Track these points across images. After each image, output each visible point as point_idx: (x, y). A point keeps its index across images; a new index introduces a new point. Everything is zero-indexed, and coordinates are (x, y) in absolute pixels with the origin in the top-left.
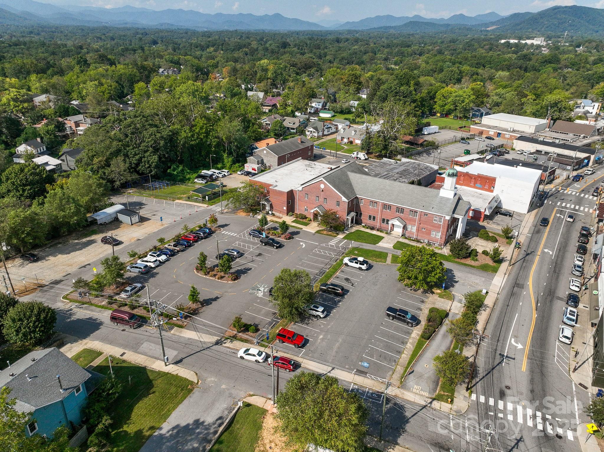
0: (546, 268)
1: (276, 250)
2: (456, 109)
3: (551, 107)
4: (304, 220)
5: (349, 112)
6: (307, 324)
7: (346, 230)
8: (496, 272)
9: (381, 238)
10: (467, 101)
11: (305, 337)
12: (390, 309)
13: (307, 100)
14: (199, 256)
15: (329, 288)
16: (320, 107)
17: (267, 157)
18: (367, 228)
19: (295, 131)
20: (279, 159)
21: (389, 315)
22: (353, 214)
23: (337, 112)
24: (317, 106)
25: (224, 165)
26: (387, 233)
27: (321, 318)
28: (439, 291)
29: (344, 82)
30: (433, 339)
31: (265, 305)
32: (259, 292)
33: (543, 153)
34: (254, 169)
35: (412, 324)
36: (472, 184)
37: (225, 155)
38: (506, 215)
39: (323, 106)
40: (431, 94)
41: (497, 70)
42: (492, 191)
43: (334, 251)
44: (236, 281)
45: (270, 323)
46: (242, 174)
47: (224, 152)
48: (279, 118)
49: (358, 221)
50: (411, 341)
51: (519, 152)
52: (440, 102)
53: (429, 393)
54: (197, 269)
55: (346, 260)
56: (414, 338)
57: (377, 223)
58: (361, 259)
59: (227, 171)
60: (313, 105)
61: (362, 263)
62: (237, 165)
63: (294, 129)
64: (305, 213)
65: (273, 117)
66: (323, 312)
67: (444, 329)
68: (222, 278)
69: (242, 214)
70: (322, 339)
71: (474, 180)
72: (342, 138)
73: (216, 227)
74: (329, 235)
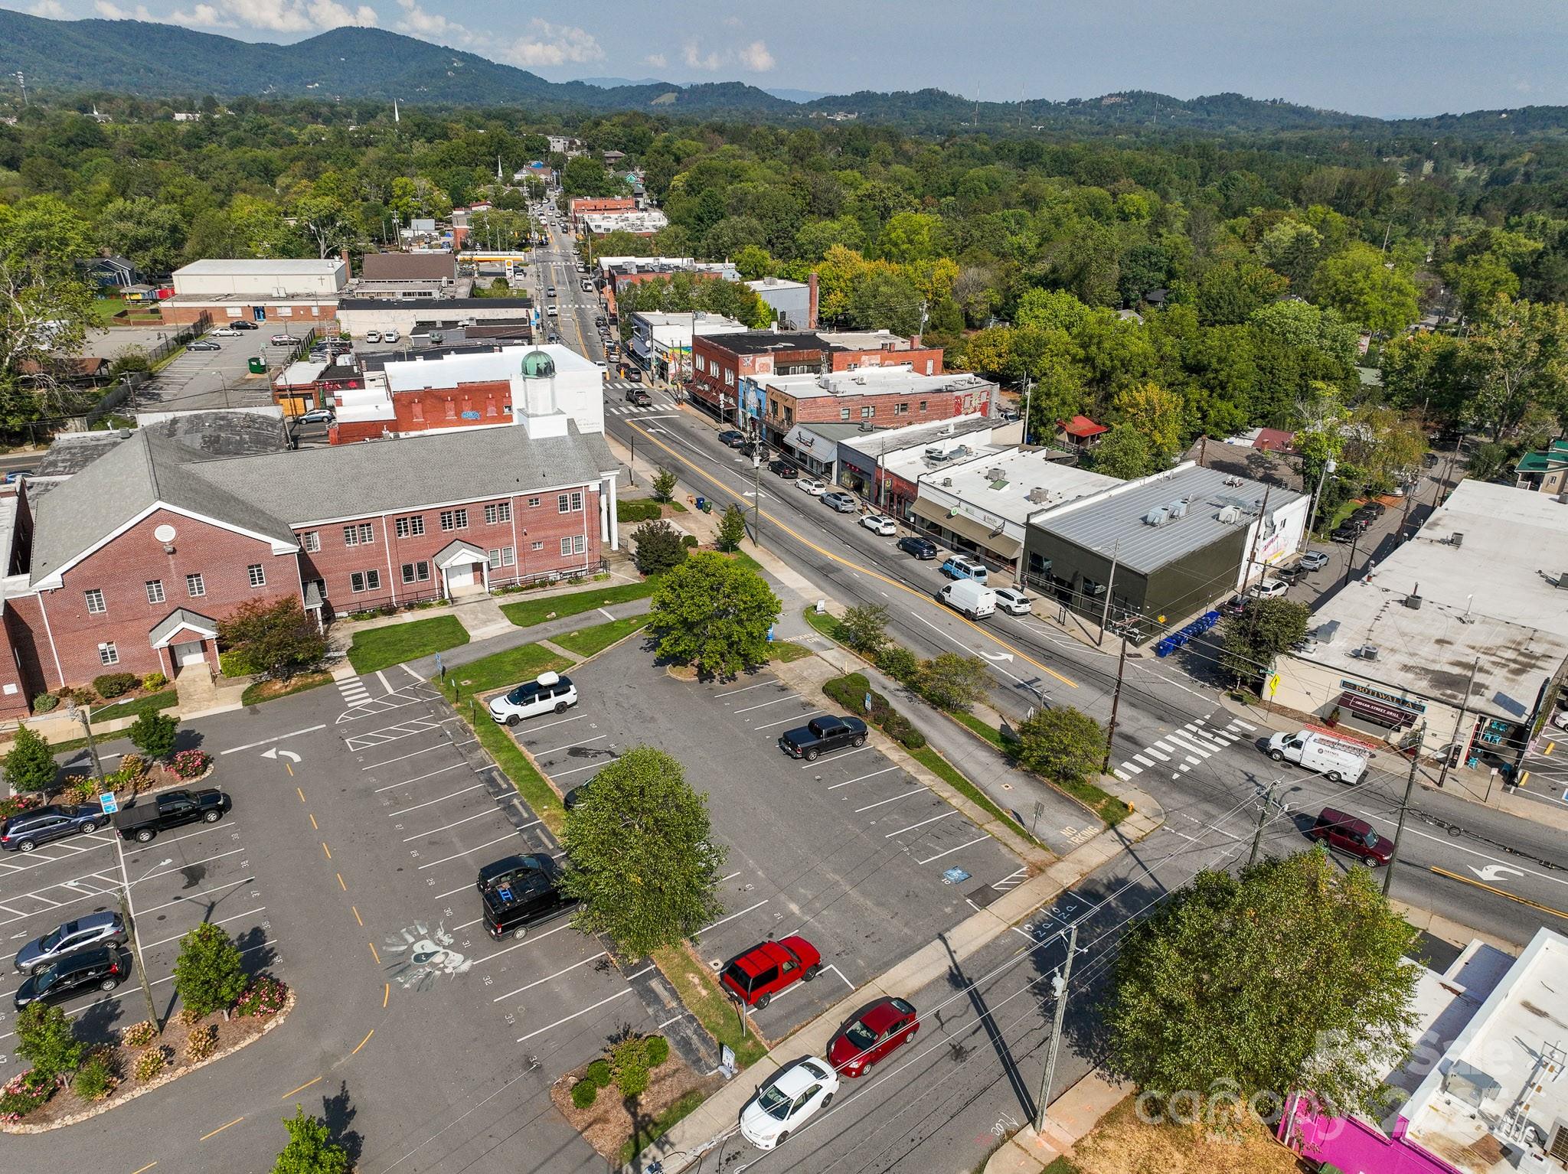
0: (802, 523)
1: (230, 821)
4: (136, 694)
6: (716, 912)
8: (761, 567)
9: (453, 621)
26: (443, 603)
32: (436, 959)
35: (863, 736)
43: (406, 713)
44: (291, 1002)
45: (648, 996)
49: (326, 611)
50: (909, 769)
53: (1088, 823)
55: (502, 708)
56: (903, 760)
58: (550, 678)
61: (560, 688)
67: (903, 710)
68: (210, 1039)
70: (808, 910)
71: (452, 405)
74: (306, 687)
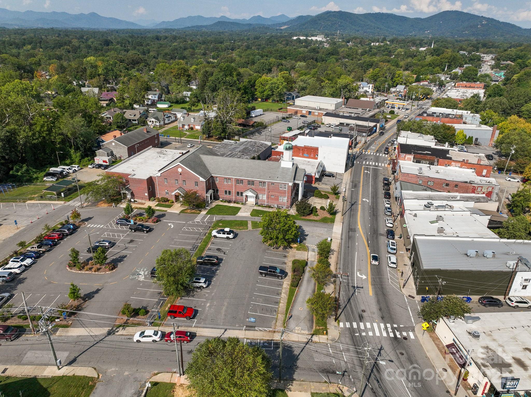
0: (367, 213)
1: (147, 234)
2: (273, 95)
3: (343, 89)
4: (167, 203)
5: (184, 102)
6: (193, 296)
7: (207, 206)
8: (334, 222)
9: (239, 209)
10: (281, 87)
11: (193, 308)
12: (261, 268)
13: (143, 93)
14: (70, 253)
15: (205, 260)
16: (156, 99)
17: (117, 148)
18: (225, 202)
19: (137, 122)
20: (129, 149)
21: (261, 273)
22: (211, 191)
23: (172, 103)
24: (154, 98)
25: (72, 160)
26: (242, 204)
27: (204, 288)
28: (295, 245)
29: (174, 76)
30: (301, 286)
31: (149, 286)
32: (140, 276)
33: (345, 125)
34: (104, 161)
35: (282, 277)
36: (301, 155)
37: (72, 151)
38: (330, 176)
39: (159, 98)
40: (252, 83)
41: (296, 61)
42: (317, 159)
43: (201, 226)
44: (114, 271)
45: (158, 303)
46: (93, 167)
47: (71, 147)
48: (118, 111)
49: (216, 197)
50: (283, 291)
51: (328, 126)
52: (259, 89)
53: (308, 330)
54: (69, 266)
55: (214, 233)
56: (285, 288)
57: (233, 197)
58: (227, 229)
59: (77, 166)
60: (150, 97)
61: (229, 233)
62: (86, 159)
63: (135, 120)
64: (167, 196)
65: (113, 111)
66: (205, 282)
67: (307, 275)
68: (98, 270)
69: (104, 206)
70: (210, 307)
71: (302, 151)
72: (183, 126)
73: (80, 222)
74: (193, 213)
